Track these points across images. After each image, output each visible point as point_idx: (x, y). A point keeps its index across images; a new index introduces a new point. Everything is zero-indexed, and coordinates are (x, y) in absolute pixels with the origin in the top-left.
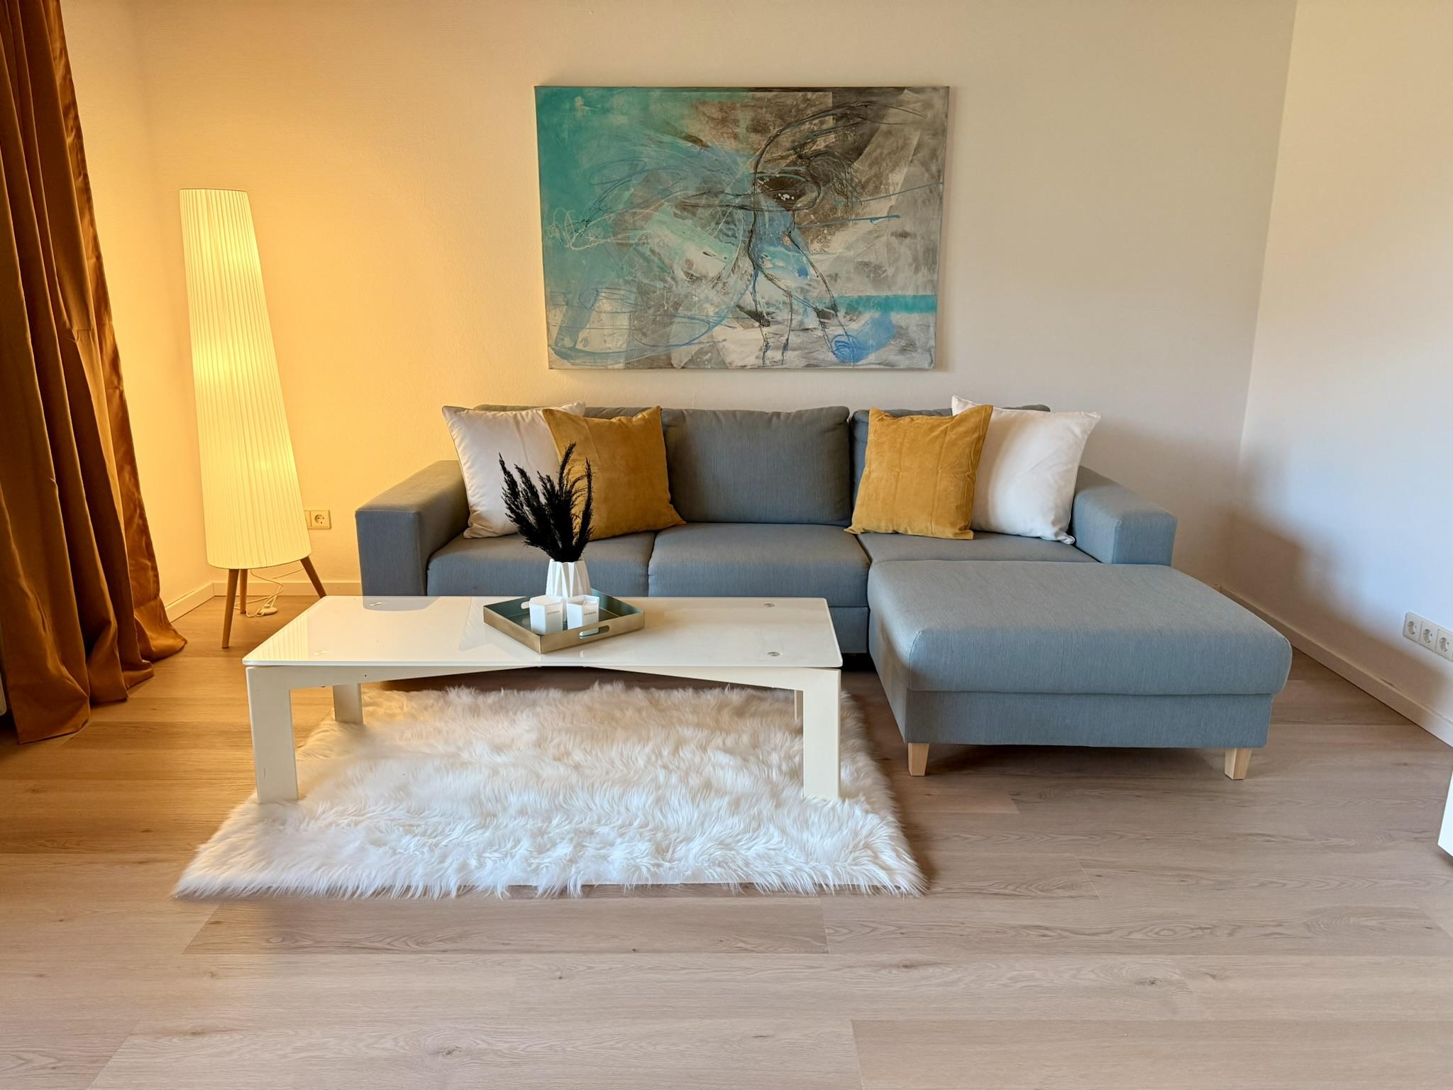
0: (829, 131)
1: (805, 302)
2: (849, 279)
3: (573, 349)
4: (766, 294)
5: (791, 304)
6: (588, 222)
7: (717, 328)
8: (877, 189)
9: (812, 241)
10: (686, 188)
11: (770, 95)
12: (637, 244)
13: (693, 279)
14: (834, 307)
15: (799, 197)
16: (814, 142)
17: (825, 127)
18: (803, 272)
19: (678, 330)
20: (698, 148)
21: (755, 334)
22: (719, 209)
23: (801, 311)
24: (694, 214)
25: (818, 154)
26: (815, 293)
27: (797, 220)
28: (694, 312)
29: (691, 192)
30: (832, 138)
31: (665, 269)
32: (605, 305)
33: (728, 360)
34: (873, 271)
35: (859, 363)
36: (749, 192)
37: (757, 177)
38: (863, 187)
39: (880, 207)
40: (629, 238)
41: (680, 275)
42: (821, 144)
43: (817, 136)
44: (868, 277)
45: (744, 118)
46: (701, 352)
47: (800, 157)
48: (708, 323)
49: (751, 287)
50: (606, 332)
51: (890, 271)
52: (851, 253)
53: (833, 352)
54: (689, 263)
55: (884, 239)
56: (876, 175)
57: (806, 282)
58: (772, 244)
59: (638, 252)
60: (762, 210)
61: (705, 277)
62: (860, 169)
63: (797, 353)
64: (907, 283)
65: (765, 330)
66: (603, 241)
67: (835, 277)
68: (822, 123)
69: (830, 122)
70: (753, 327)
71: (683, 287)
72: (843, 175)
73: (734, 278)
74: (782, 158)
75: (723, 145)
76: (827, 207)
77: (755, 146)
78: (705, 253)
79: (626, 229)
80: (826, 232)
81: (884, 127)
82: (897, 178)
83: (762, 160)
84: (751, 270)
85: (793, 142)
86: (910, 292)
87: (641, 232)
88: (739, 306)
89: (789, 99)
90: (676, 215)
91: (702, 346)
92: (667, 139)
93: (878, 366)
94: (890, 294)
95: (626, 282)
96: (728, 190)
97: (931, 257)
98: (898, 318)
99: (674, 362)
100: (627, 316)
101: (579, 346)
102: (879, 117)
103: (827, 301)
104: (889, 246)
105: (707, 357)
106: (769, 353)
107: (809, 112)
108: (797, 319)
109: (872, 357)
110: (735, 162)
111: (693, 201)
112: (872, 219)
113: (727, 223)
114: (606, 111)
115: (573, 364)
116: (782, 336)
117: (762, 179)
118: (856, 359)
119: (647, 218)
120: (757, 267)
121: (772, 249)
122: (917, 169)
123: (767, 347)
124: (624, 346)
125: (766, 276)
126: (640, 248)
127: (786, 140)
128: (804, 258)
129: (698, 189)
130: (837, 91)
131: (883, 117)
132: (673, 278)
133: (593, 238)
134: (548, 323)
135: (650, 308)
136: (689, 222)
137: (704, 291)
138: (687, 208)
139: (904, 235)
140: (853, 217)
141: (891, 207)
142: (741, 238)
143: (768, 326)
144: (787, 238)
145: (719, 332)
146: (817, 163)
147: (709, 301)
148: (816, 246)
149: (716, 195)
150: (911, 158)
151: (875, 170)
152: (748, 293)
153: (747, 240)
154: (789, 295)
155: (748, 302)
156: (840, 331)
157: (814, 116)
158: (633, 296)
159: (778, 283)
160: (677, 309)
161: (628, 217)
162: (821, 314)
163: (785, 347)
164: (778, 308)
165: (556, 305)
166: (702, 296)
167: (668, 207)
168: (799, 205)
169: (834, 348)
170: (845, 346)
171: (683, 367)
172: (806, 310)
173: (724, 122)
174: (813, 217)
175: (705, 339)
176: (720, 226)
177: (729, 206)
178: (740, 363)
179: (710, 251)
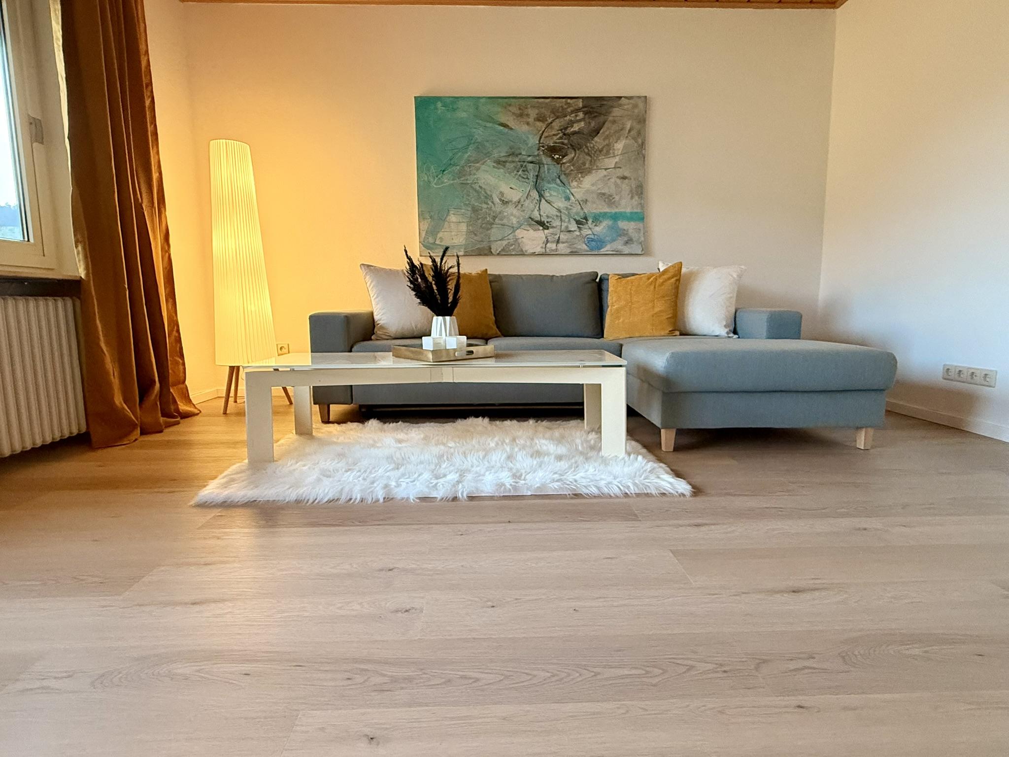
0: (580, 121)
1: (569, 216)
2: (594, 203)
3: (434, 243)
4: (546, 211)
5: (561, 216)
6: (444, 171)
7: (519, 231)
8: (608, 153)
9: (572, 181)
10: (500, 152)
11: (548, 100)
12: (471, 184)
13: (505, 203)
14: (586, 218)
15: (564, 157)
16: (572, 126)
17: (578, 118)
18: (568, 199)
19: (495, 233)
20: (507, 130)
21: (540, 235)
22: (519, 163)
23: (567, 220)
24: (504, 166)
25: (575, 133)
26: (574, 210)
27: (563, 169)
28: (505, 221)
29: (503, 154)
30: (582, 124)
31: (488, 197)
32: (453, 218)
33: (524, 249)
34: (608, 199)
35: (602, 250)
36: (536, 154)
37: (540, 145)
38: (601, 151)
39: (611, 162)
40: (467, 180)
41: (497, 200)
42: (576, 128)
43: (574, 123)
44: (605, 201)
45: (533, 113)
46: (509, 245)
47: (564, 134)
48: (513, 227)
49: (537, 207)
50: (453, 233)
51: (617, 198)
52: (594, 188)
53: (586, 244)
54: (502, 194)
55: (612, 180)
56: (608, 145)
57: (569, 204)
58: (549, 182)
59: (472, 187)
60: (543, 164)
61: (511, 201)
62: (598, 141)
63: (564, 245)
64: (627, 205)
65: (546, 231)
66: (452, 182)
67: (586, 201)
68: (576, 116)
69: (581, 115)
70: (539, 230)
71: (498, 207)
72: (588, 144)
73: (527, 202)
74: (554, 135)
75: (521, 129)
76: (581, 162)
77: (539, 129)
78: (511, 188)
79: (464, 175)
80: (580, 176)
81: (611, 118)
82: (619, 146)
83: (543, 136)
84: (537, 197)
85: (561, 126)
86: (628, 210)
87: (473, 177)
88: (530, 218)
89: (558, 103)
90: (494, 167)
91: (509, 241)
92: (489, 125)
93: (614, 253)
94: (617, 210)
95: (465, 204)
96: (524, 153)
97: (640, 191)
98: (622, 224)
99: (493, 252)
100: (465, 225)
101: (438, 242)
102: (608, 113)
103: (582, 214)
104: (616, 185)
105: (512, 247)
106: (549, 245)
107: (569, 110)
108: (564, 225)
109: (608, 248)
110: (528, 138)
111: (503, 159)
112: (606, 169)
113: (523, 171)
114: (454, 110)
116: (556, 235)
117: (543, 147)
118: (599, 248)
119: (478, 169)
120: (541, 196)
121: (549, 185)
122: (630, 142)
123: (547, 241)
124: (464, 242)
125: (546, 201)
126: (473, 185)
127: (557, 125)
128: (568, 191)
129: (507, 152)
130: (584, 99)
131: (610, 112)
132: (493, 202)
133: (447, 180)
134: (419, 229)
135: (478, 219)
136: (502, 170)
137: (510, 210)
138: (500, 163)
139: (624, 178)
140: (595, 168)
141: (616, 162)
142: (532, 179)
143: (548, 229)
144: (558, 180)
145: (519, 233)
146: (574, 138)
147: (513, 215)
148: (575, 184)
149: (517, 156)
150: (626, 135)
151: (607, 142)
152: (536, 210)
153: (535, 180)
154: (559, 211)
155: (536, 215)
156: (590, 232)
157: (572, 112)
158: (469, 213)
159: (554, 205)
160: (494, 220)
161: (466, 168)
162: (578, 222)
163: (558, 242)
164: (553, 219)
165: (424, 219)
166: (510, 213)
167: (490, 163)
168: (564, 161)
169: (586, 242)
170: (592, 241)
171: (498, 254)
172: (569, 220)
173: (521, 115)
174: (572, 168)
175: (511, 237)
176: (520, 173)
177: (524, 162)
178: (532, 251)
179: (513, 186)
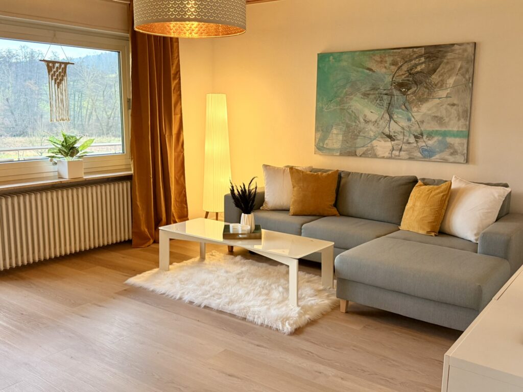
0: (422, 63)
1: (410, 132)
2: (429, 123)
4: (394, 128)
5: (404, 132)
6: (331, 101)
7: (374, 141)
8: (442, 86)
9: (413, 107)
10: (366, 88)
11: (399, 50)
13: (367, 122)
14: (422, 134)
15: (408, 90)
16: (416, 68)
17: (421, 62)
18: (409, 120)
19: (359, 141)
20: (371, 73)
21: (389, 144)
22: (377, 95)
23: (408, 135)
24: (368, 97)
25: (418, 72)
26: (414, 128)
27: (408, 99)
28: (366, 134)
29: (368, 89)
30: (423, 66)
31: (357, 118)
32: (335, 131)
33: (377, 154)
34: (439, 120)
35: (432, 158)
36: (389, 88)
37: (393, 82)
38: (436, 85)
39: (443, 93)
40: (344, 106)
41: (362, 120)
42: (419, 69)
43: (417, 65)
44: (437, 122)
45: (389, 60)
46: (367, 150)
47: (410, 74)
48: (371, 139)
49: (388, 125)
50: (334, 141)
51: (447, 120)
52: (430, 112)
54: (365, 116)
55: (444, 106)
56: (442, 80)
57: (410, 123)
58: (397, 108)
59: (347, 112)
60: (394, 95)
61: (371, 121)
62: (435, 78)
63: (405, 152)
64: (455, 125)
65: (393, 142)
66: (335, 108)
67: (423, 122)
68: (419, 60)
69: (423, 59)
70: (388, 141)
71: (362, 125)
72: (427, 80)
73: (382, 121)
74: (403, 75)
75: (381, 70)
76: (421, 93)
77: (393, 71)
78: (371, 112)
79: (344, 103)
80: (419, 103)
81: (445, 61)
82: (451, 81)
83: (396, 75)
84: (388, 119)
85: (408, 68)
86: (455, 129)
87: (348, 105)
88: (383, 133)
89: (407, 52)
90: (361, 98)
91: (368, 148)
92: (360, 69)
93: (440, 160)
94: (446, 129)
95: (342, 123)
96: (381, 88)
97: (467, 114)
98: (450, 140)
99: (357, 154)
100: (342, 135)
101: (325, 146)
102: (444, 57)
103: (419, 131)
104: (446, 109)
105: (369, 152)
106: (394, 152)
107: (415, 56)
108: (406, 138)
109: (437, 156)
110: (385, 77)
111: (368, 92)
112: (439, 98)
113: (380, 100)
114: (339, 61)
115: (322, 153)
116: (399, 145)
117: (395, 83)
118: (430, 157)
119: (351, 99)
120: (391, 117)
121: (397, 110)
122: (459, 77)
123: (393, 149)
124: (340, 147)
125: (394, 121)
126: (348, 110)
127: (405, 68)
128: (410, 114)
129: (370, 88)
130: (426, 47)
131: (445, 56)
132: (359, 122)
133: (332, 107)
134: (315, 137)
135: (349, 132)
136: (366, 100)
137: (370, 127)
138: (366, 95)
139: (453, 105)
140: (431, 97)
141: (448, 93)
142: (385, 106)
144: (403, 106)
145: (375, 143)
146: (417, 76)
147: (371, 130)
148: (415, 109)
149: (377, 90)
150: (457, 73)
151: (441, 78)
152: (387, 128)
153: (388, 107)
154: (403, 128)
155: (387, 131)
156: (424, 144)
158: (344, 128)
159: (400, 124)
160: (359, 133)
161: (345, 99)
162: (416, 137)
163: (401, 150)
164: (398, 134)
165: (319, 131)
166: (369, 129)
167: (359, 95)
168: (409, 93)
169: (421, 152)
170: (426, 151)
171: (360, 156)
172: (409, 135)
173: (381, 62)
174: (414, 98)
175: (369, 145)
176: (378, 102)
177: (381, 94)
178: (382, 156)
179: (374, 111)
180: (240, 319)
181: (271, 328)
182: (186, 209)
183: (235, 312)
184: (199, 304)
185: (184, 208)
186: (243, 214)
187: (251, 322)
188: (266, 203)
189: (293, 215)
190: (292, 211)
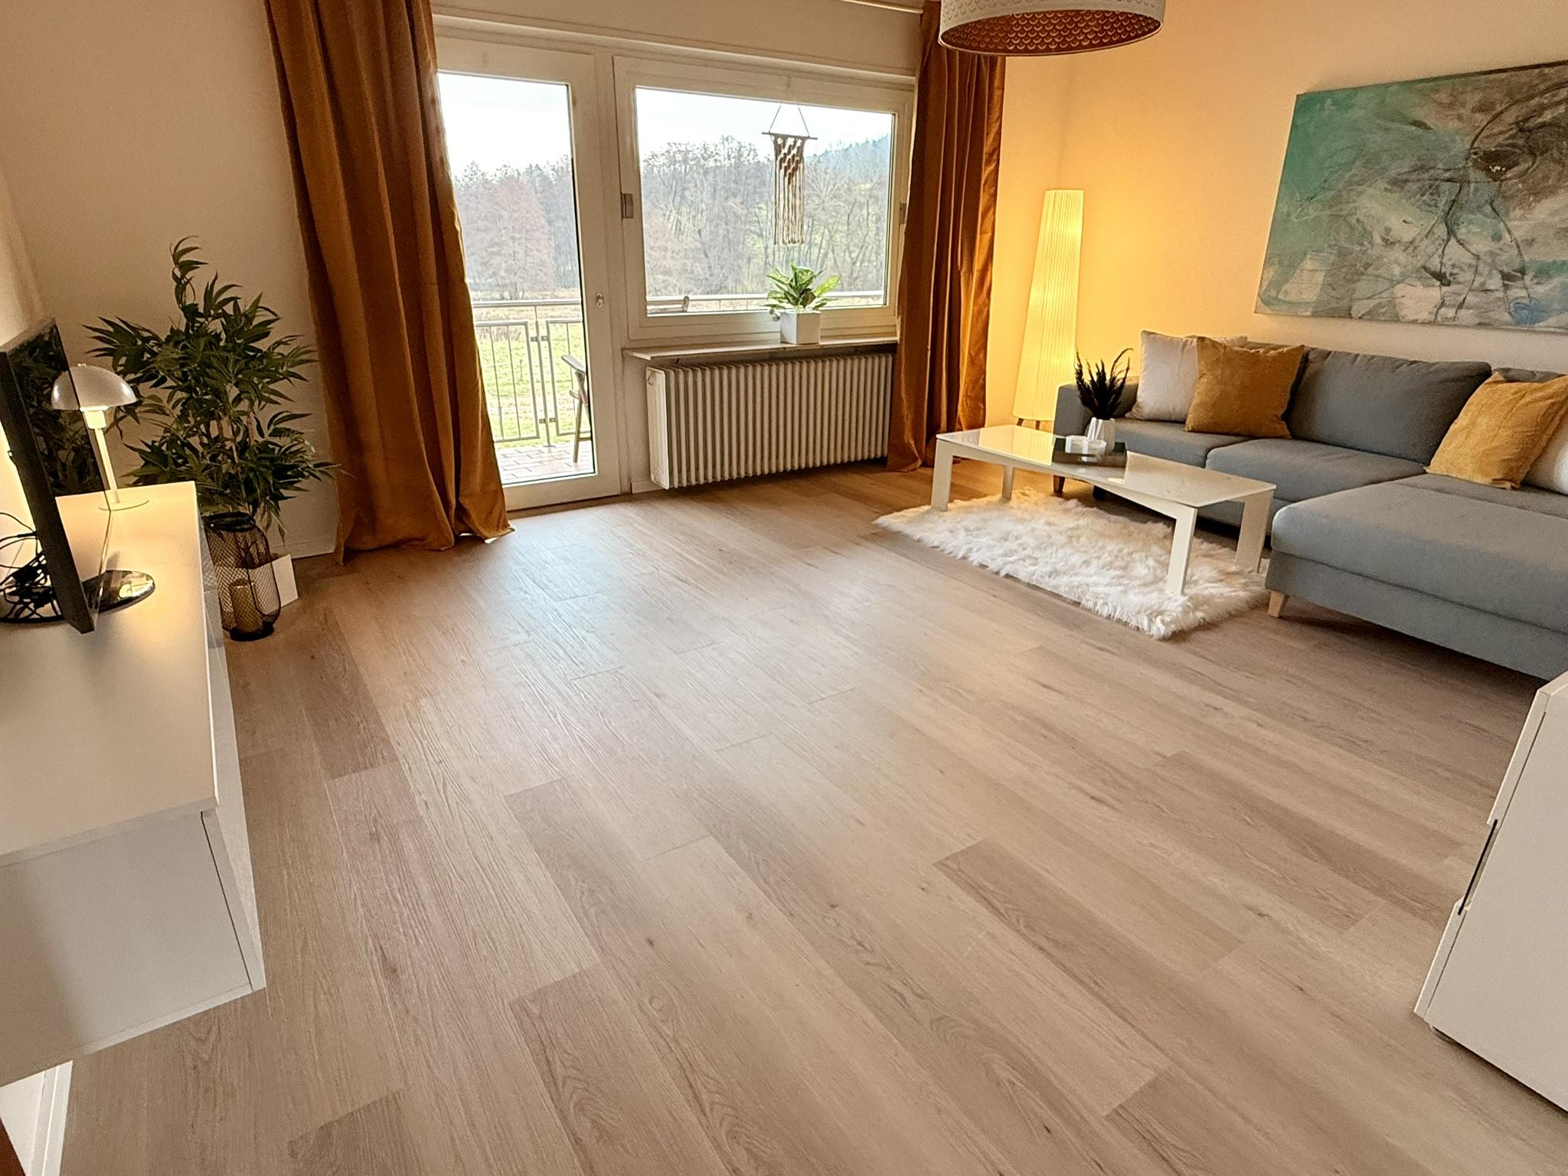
1: (1493, 265)
2: (1546, 244)
3: (1276, 298)
4: (1453, 257)
5: (1477, 266)
6: (1312, 198)
7: (1400, 286)
9: (1514, 208)
10: (1401, 166)
11: (1504, 75)
12: (1347, 215)
13: (1388, 243)
14: (1523, 271)
15: (1509, 168)
16: (1541, 115)
17: (1556, 99)
18: (1497, 237)
19: (1363, 287)
20: (1421, 131)
21: (1435, 292)
22: (1427, 183)
23: (1486, 272)
24: (1403, 188)
25: (1543, 125)
26: (1504, 257)
27: (1503, 189)
28: (1382, 271)
29: (1405, 169)
31: (1367, 234)
32: (1308, 264)
33: (1402, 313)
35: (1537, 325)
36: (1460, 166)
37: (1473, 150)
40: (1341, 210)
41: (1377, 240)
42: (1548, 116)
43: (1545, 109)
45: (1472, 99)
46: (1378, 306)
47: (1521, 130)
48: (1392, 281)
49: (1440, 251)
50: (1304, 286)
52: (1557, 219)
53: (1510, 313)
54: (1388, 230)
57: (1497, 246)
58: (1472, 211)
59: (1346, 221)
60: (1469, 182)
61: (1399, 242)
63: (1471, 311)
65: (1445, 289)
66: (1319, 213)
67: (1531, 242)
70: (1434, 286)
71: (1377, 250)
73: (1426, 242)
74: (1501, 133)
75: (1446, 125)
76: (1540, 175)
77: (1478, 124)
78: (1404, 221)
79: (1341, 203)
80: (1531, 199)
83: (1482, 135)
84: (1444, 235)
85: (1517, 117)
87: (1351, 205)
88: (1424, 268)
90: (1386, 189)
91: (1381, 300)
92: (1395, 125)
93: (1558, 330)
95: (1330, 246)
96: (1440, 165)
99: (1353, 315)
100: (1323, 273)
101: (1281, 296)
103: (1517, 264)
105: (1384, 310)
106: (1443, 310)
107: (1542, 87)
108: (1479, 280)
109: (1552, 321)
110: (1453, 140)
111: (1405, 177)
113: (1432, 194)
114: (1347, 108)
115: (1273, 310)
116: (1460, 294)
117: (1476, 153)
118: (1534, 321)
119: (1360, 194)
120: (1451, 233)
121: (1471, 216)
123: (1443, 304)
124: (1315, 298)
125: (1458, 241)
126: (1348, 218)
127: (1510, 117)
128: (1502, 225)
129: (1412, 166)
132: (1370, 243)
133: (1313, 211)
134: (1262, 278)
135: (1343, 267)
136: (1396, 196)
137: (1397, 253)
138: (1398, 183)
142: (1442, 207)
143: (1449, 285)
144: (1488, 207)
145: (1400, 290)
146: (1539, 134)
147: (1397, 261)
148: (1518, 212)
149: (1428, 171)
152: (1436, 256)
153: (1447, 209)
154: (1478, 258)
155: (1435, 264)
156: (1524, 293)
157: (1547, 90)
158: (1332, 258)
159: (1470, 248)
160: (1366, 269)
161: (1344, 193)
162: (1506, 277)
163: (1461, 306)
164: (1462, 269)
165: (1271, 264)
166: (1392, 259)
167: (1382, 184)
168: (1509, 175)
169: (1512, 309)
170: (1524, 308)
171: (1360, 318)
172: (1490, 273)
173: (1451, 105)
174: (1520, 186)
175: (1384, 295)
176: (1425, 198)
177: (1436, 180)
178: (1412, 318)
179: (1409, 219)
180: (1069, 603)
181: (1126, 624)
182: (982, 412)
183: (1062, 591)
184: (996, 570)
185: (979, 408)
186: (1094, 419)
187: (1089, 610)
188: (1138, 407)
189: (1189, 431)
190: (1190, 423)
